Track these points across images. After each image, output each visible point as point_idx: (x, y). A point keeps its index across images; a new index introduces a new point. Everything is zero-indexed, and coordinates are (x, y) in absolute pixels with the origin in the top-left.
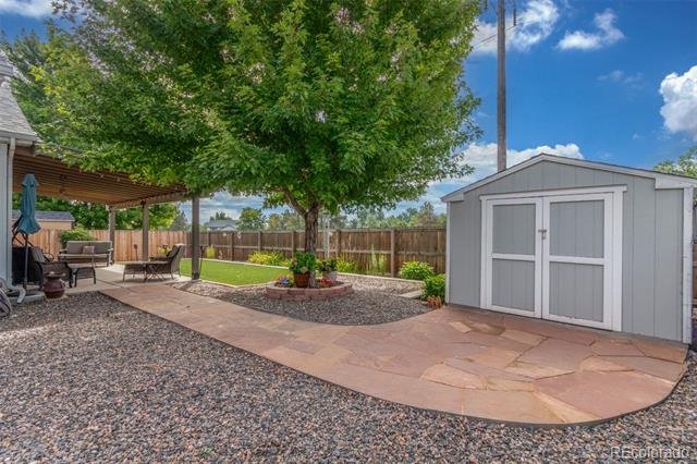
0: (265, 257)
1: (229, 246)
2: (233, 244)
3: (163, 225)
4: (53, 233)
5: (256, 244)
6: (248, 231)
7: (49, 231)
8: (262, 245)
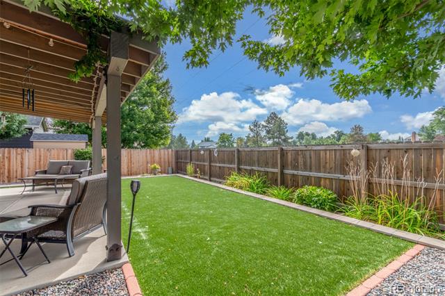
0: (245, 180)
1: (207, 164)
2: (210, 162)
3: (163, 144)
4: (70, 152)
5: (231, 162)
6: (225, 149)
7: (67, 150)
8: (239, 164)
